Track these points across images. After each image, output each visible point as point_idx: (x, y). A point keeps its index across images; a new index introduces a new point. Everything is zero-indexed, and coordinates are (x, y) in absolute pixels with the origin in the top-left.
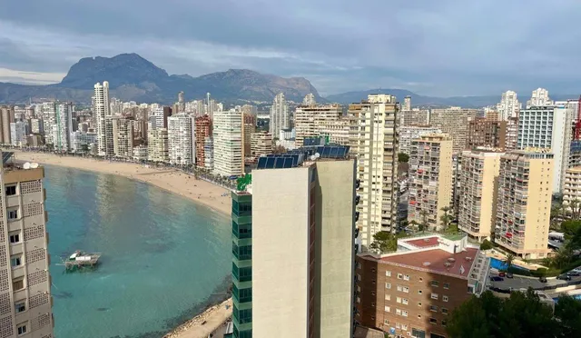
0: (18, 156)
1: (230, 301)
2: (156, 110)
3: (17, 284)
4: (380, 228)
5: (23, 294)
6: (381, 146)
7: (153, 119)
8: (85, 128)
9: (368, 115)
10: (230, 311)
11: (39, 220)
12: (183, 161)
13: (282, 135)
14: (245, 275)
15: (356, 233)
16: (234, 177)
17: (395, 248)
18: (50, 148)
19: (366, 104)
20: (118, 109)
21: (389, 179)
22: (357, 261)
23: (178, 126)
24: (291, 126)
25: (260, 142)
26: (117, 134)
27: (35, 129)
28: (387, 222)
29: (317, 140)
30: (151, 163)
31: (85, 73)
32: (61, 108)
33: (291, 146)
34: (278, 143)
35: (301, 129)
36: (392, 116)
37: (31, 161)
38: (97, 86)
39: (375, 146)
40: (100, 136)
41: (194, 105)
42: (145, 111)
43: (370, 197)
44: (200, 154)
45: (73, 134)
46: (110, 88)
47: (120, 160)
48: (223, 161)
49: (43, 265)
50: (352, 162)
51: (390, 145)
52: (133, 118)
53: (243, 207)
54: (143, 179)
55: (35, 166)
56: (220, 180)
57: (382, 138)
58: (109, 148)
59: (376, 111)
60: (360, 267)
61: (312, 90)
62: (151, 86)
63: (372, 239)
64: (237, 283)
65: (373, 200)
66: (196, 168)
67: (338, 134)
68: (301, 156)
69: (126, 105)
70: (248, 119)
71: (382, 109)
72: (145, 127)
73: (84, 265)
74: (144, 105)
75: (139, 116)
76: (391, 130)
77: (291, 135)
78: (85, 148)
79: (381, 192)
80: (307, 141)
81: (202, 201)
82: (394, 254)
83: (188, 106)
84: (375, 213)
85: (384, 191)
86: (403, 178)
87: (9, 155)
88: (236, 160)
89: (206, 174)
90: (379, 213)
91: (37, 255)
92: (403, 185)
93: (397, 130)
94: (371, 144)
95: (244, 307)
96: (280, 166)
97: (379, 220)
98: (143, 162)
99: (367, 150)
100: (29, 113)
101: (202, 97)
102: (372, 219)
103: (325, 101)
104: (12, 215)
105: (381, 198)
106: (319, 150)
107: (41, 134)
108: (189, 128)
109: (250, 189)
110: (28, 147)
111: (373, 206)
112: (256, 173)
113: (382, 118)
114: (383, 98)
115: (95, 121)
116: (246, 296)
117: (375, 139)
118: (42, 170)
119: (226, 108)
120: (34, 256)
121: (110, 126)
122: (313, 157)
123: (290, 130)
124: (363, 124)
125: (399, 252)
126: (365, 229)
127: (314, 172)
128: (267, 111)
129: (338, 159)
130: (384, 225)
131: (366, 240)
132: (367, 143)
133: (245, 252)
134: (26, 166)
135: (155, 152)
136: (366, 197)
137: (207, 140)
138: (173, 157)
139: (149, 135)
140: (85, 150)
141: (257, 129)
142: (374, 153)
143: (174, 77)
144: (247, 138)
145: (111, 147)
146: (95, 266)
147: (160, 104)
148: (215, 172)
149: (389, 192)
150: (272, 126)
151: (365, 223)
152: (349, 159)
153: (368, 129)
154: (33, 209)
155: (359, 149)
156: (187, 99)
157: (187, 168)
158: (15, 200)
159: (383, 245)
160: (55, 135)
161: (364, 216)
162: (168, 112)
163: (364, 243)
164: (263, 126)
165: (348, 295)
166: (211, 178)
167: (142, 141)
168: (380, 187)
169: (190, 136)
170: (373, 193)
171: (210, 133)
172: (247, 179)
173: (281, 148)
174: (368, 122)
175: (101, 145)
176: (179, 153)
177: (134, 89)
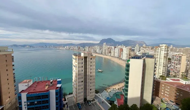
0: (93, 54)
1: (124, 83)
2: (113, 47)
3: (91, 73)
4: (161, 75)
5: (91, 74)
6: (163, 56)
8: (102, 50)
9: (159, 49)
10: (124, 85)
11: (94, 63)
12: (117, 56)
13: (137, 52)
14: (128, 79)
15: (155, 75)
16: (126, 60)
17: (166, 80)
18: (97, 53)
19: (159, 47)
20: (107, 47)
21: (165, 64)
22: (154, 81)
23: (117, 50)
24: (140, 51)
25: (132, 54)
26: (106, 51)
28: (164, 73)
29: (146, 54)
30: (112, 56)
31: (102, 41)
32: (99, 47)
33: (139, 55)
34: (136, 54)
35: (142, 51)
36: (167, 49)
38: (104, 43)
39: (161, 56)
40: (104, 51)
41: (120, 47)
42: (111, 47)
43: (159, 67)
44: (120, 55)
45: (100, 51)
46: (106, 44)
47: (107, 55)
48: (125, 57)
49: (94, 70)
50: (154, 59)
51: (166, 56)
53: (128, 66)
54: (110, 59)
55: (95, 55)
56: (123, 60)
57: (163, 54)
58: (105, 53)
59: (162, 48)
60: (155, 82)
61: (145, 43)
62: (112, 43)
63: (159, 77)
64: (126, 80)
65: (160, 68)
66: (119, 58)
67: (151, 52)
68: (141, 57)
69: (108, 46)
70: (130, 49)
71: (164, 47)
72: (111, 50)
73: (100, 72)
74: (111, 46)
75: (110, 48)
76: (166, 52)
77: (140, 52)
78: (102, 53)
79: (162, 66)
80: (143, 54)
81: (120, 64)
82: (165, 81)
83: (119, 47)
84: (160, 71)
85: (163, 66)
86: (169, 64)
87: (91, 54)
88: (127, 57)
89: (121, 59)
90: (161, 71)
91: (94, 69)
92: (169, 65)
93: (168, 52)
94: (160, 55)
95: (127, 85)
96: (136, 58)
97: (161, 73)
98: (110, 56)
99: (159, 57)
100: (94, 48)
101: (121, 45)
102: (159, 72)
103: (148, 46)
104: (91, 63)
105: (162, 68)
106: (146, 56)
107: (96, 51)
108: (119, 51)
109: (129, 62)
110: (94, 53)
111: (160, 69)
112: (131, 60)
113: (164, 50)
114: (164, 45)
116: (127, 83)
117: (161, 54)
118: (95, 56)
119: (126, 47)
120: (93, 69)
122: (144, 57)
123: (139, 51)
124: (158, 51)
125: (167, 81)
126: (157, 74)
127: (144, 61)
128: (134, 48)
129: (151, 58)
130: (162, 74)
131: (157, 76)
132: (159, 55)
133: (128, 74)
134: (93, 55)
135: (112, 55)
136: (158, 67)
137: (122, 53)
138: (115, 56)
141: (132, 51)
142: (161, 57)
143: (117, 42)
144: (130, 53)
146: (102, 72)
147: (114, 46)
148: (123, 59)
149: (165, 66)
150: (135, 51)
151: (157, 73)
152: (153, 58)
153: (159, 52)
155: (156, 56)
156: (119, 45)
157: (118, 58)
158: (92, 60)
159: (162, 78)
160: (97, 51)
161: (157, 71)
162: (115, 48)
163: (157, 77)
164: (133, 50)
165: (152, 88)
166: (122, 59)
167: (110, 52)
168: (162, 65)
169: (118, 52)
170: (160, 66)
171: (122, 52)
172: (129, 61)
173: (137, 55)
174: (159, 50)
175: (104, 53)
176: (116, 55)
177: (110, 44)
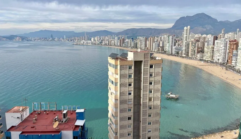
0: (155, 55)
2: (210, 37)
3: (150, 100)
5: (151, 103)
7: (208, 42)
8: (179, 45)
10: (237, 136)
11: (159, 78)
12: (220, 61)
18: (165, 52)
20: (192, 37)
23: (220, 45)
26: (191, 48)
27: (161, 45)
30: (205, 61)
31: (181, 23)
32: (171, 37)
37: (159, 57)
38: (185, 28)
40: (184, 48)
41: (230, 35)
42: (204, 38)
44: (230, 58)
45: (174, 47)
46: (191, 29)
47: (191, 58)
49: (159, 95)
52: (198, 41)
54: (200, 67)
55: (160, 59)
62: (209, 27)
66: (227, 65)
69: (196, 36)
72: (204, 45)
73: (172, 98)
74: (204, 36)
75: (202, 40)
78: (178, 53)
81: (228, 81)
83: (226, 36)
87: (152, 54)
89: (232, 68)
91: (157, 91)
98: (201, 60)
100: (160, 39)
101: (235, 31)
104: (151, 75)
107: (163, 47)
108: (226, 46)
110: (158, 52)
115: (183, 42)
118: (162, 60)
121: (188, 44)
134: (157, 58)
135: (207, 56)
137: (235, 52)
138: (215, 59)
139: (205, 49)
140: (177, 54)
143: (221, 22)
145: (188, 53)
146: (177, 99)
147: (212, 35)
148: (237, 68)
154: (157, 74)
156: (226, 32)
157: (222, 64)
158: (152, 70)
160: (167, 48)
162: (216, 38)
166: (234, 70)
167: (202, 51)
169: (225, 50)
171: (237, 49)
175: (184, 52)
176: (219, 57)
177: (200, 29)
